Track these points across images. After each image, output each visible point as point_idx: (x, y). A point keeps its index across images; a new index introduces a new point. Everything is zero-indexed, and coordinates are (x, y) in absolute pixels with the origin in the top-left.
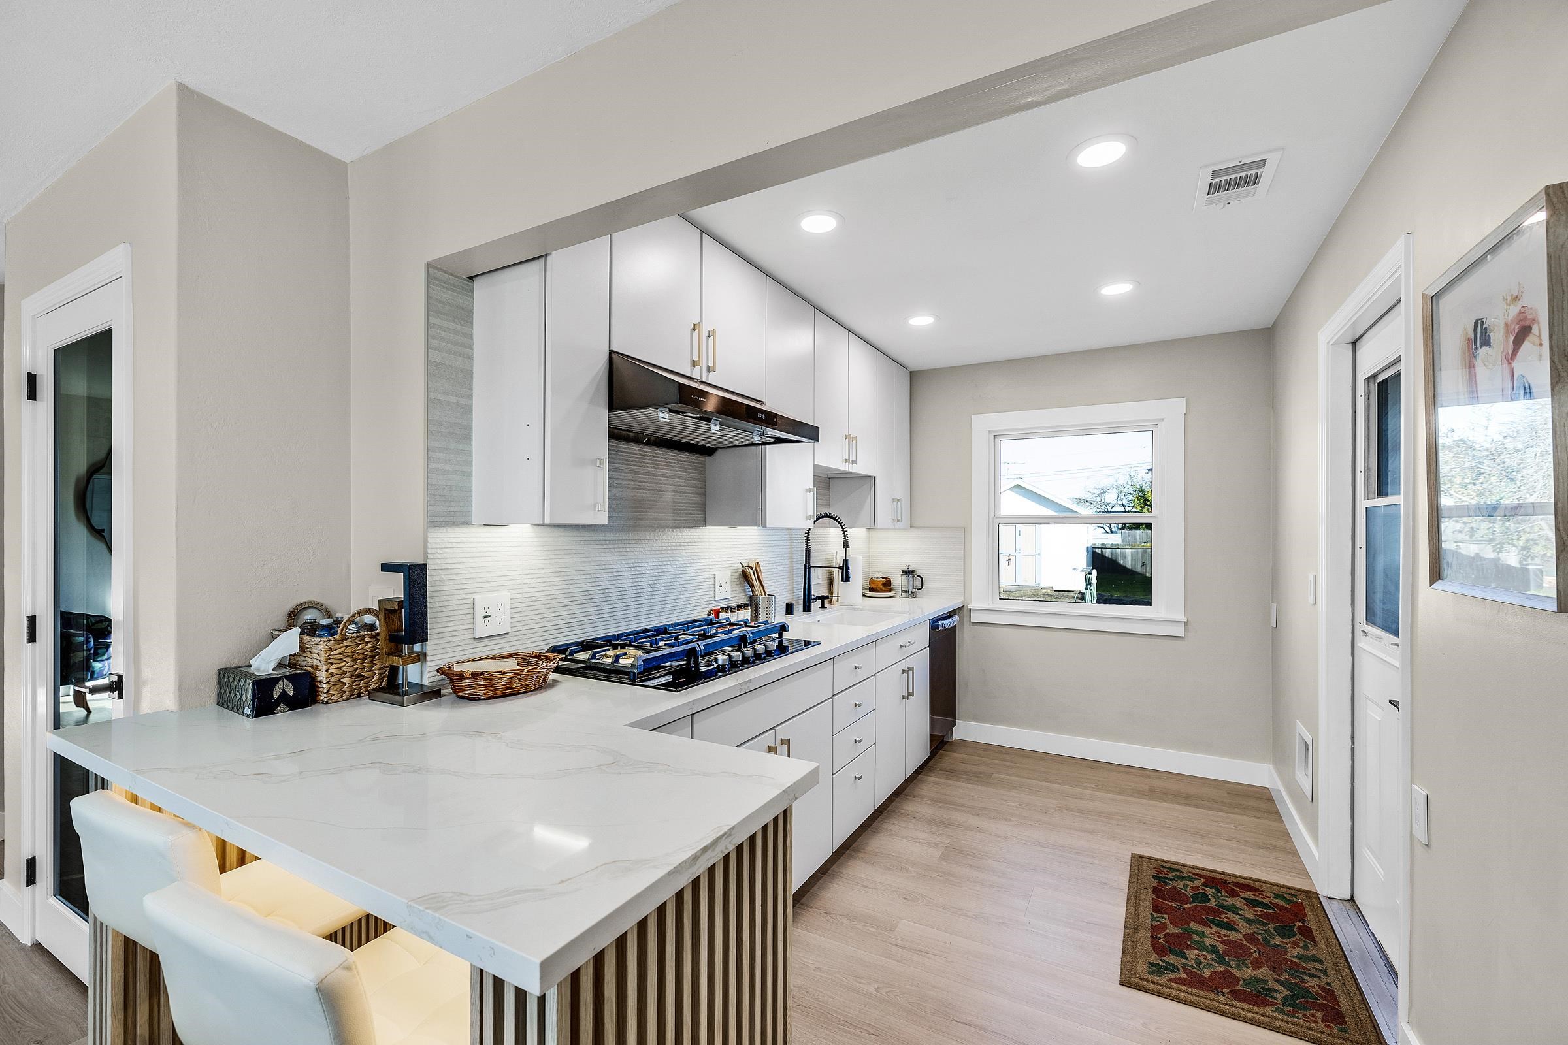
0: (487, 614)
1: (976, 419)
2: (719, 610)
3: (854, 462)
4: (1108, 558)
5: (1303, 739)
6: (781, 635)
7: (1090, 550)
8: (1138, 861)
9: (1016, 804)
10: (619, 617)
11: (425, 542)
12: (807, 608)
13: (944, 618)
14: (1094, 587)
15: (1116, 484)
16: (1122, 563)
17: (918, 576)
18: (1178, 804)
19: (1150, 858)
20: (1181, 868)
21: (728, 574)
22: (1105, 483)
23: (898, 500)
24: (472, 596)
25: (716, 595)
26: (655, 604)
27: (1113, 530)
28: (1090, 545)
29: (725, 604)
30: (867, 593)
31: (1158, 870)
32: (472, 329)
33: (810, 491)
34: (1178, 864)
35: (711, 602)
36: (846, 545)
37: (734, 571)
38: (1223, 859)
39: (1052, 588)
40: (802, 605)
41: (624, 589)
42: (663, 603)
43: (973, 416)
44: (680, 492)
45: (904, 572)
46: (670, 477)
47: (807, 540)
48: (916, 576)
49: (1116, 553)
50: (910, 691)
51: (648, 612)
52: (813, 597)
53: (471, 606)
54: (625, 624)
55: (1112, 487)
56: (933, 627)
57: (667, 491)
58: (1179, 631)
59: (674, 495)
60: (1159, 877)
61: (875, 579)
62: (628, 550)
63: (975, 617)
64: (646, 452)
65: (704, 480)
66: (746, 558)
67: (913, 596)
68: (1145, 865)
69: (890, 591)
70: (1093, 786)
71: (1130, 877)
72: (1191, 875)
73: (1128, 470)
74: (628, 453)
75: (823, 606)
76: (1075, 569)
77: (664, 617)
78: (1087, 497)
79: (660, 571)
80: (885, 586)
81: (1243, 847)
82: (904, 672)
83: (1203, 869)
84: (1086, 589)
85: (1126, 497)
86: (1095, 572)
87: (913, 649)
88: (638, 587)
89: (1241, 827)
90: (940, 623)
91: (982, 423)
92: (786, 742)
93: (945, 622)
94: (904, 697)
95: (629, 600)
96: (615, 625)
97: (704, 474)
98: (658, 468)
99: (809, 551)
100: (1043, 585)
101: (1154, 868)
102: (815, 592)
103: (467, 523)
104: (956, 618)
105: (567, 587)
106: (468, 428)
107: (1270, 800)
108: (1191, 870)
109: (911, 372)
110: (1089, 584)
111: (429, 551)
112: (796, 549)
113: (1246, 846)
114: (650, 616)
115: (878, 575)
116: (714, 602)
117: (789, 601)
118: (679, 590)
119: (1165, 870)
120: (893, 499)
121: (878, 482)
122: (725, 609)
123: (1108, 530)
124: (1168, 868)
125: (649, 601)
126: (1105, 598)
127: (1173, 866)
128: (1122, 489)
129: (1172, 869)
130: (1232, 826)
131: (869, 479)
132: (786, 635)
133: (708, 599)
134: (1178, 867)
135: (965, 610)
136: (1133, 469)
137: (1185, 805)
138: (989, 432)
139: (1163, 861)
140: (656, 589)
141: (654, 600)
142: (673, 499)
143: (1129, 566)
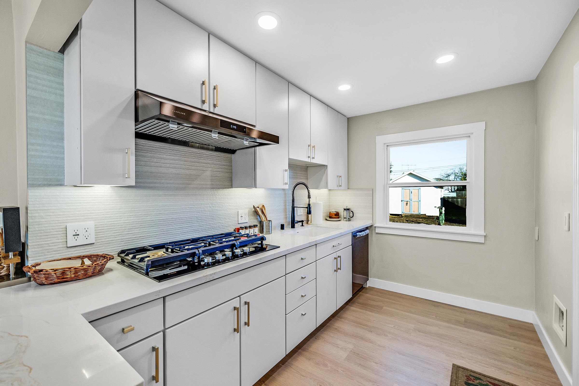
0: (76, 234)
1: (378, 138)
2: (239, 228)
3: (313, 158)
4: (450, 202)
5: (558, 306)
6: (262, 242)
7: (442, 199)
8: (456, 368)
9: (392, 326)
10: (175, 233)
11: (27, 195)
12: (293, 226)
13: (361, 231)
14: (443, 215)
15: (454, 172)
16: (456, 204)
17: (351, 211)
18: (481, 331)
19: (464, 368)
20: (482, 378)
21: (247, 211)
22: (449, 172)
23: (340, 177)
24: (65, 224)
25: (239, 222)
26: (199, 226)
27: (453, 191)
28: (442, 197)
29: (243, 226)
30: (328, 218)
31: (468, 378)
32: (63, 80)
33: (286, 171)
34: (480, 374)
35: (236, 224)
36: (309, 197)
37: (251, 209)
38: (508, 372)
39: (425, 214)
40: (291, 225)
41: (178, 219)
42: (205, 225)
43: (376, 137)
44: (216, 171)
45: (345, 209)
46: (209, 164)
47: (293, 195)
48: (350, 211)
49: (454, 200)
50: (339, 267)
51: (195, 230)
52: (296, 221)
53: (65, 229)
54: (179, 236)
55: (452, 173)
56: (354, 235)
57: (207, 171)
58: (482, 240)
59: (211, 173)
60: (469, 383)
61: (332, 213)
62: (181, 199)
63: (378, 231)
64: (193, 151)
65: (231, 166)
66: (258, 203)
67: (349, 220)
68: (460, 373)
69: (338, 218)
70: (434, 317)
71: (451, 381)
72: (488, 383)
73: (460, 167)
74: (180, 151)
75: (302, 225)
76: (435, 207)
77: (206, 232)
78: (441, 178)
79: (203, 209)
80: (336, 216)
81: (520, 364)
82: (335, 258)
83: (495, 379)
84: (440, 215)
85: (458, 177)
86: (444, 208)
87: (341, 247)
88: (188, 218)
89: (518, 349)
90: (358, 234)
91: (381, 140)
92: (247, 304)
93: (360, 233)
94: (335, 271)
95: (182, 224)
96: (173, 237)
97: (231, 163)
98: (201, 159)
99: (294, 200)
100: (421, 213)
101: (466, 376)
102: (297, 219)
103: (61, 185)
104: (367, 231)
105: (137, 218)
106: (63, 134)
107: (534, 331)
108: (488, 379)
109: (348, 119)
110: (441, 213)
111: (29, 200)
112: (288, 199)
113: (522, 363)
114: (196, 232)
115: (333, 211)
116: (238, 224)
117: (282, 223)
118: (215, 219)
119: (472, 378)
120: (337, 176)
121: (329, 167)
122: (242, 228)
123: (450, 191)
124: (474, 377)
125: (195, 225)
126: (449, 219)
127: (478, 376)
128: (457, 174)
129: (476, 377)
130: (512, 348)
131: (324, 167)
132: (264, 242)
133: (234, 223)
134: (480, 377)
135: (373, 227)
136: (461, 166)
137: (485, 332)
138: (384, 144)
139: (472, 371)
140: (200, 219)
141: (199, 224)
142: (211, 174)
143: (460, 205)
